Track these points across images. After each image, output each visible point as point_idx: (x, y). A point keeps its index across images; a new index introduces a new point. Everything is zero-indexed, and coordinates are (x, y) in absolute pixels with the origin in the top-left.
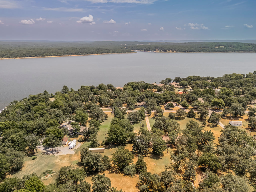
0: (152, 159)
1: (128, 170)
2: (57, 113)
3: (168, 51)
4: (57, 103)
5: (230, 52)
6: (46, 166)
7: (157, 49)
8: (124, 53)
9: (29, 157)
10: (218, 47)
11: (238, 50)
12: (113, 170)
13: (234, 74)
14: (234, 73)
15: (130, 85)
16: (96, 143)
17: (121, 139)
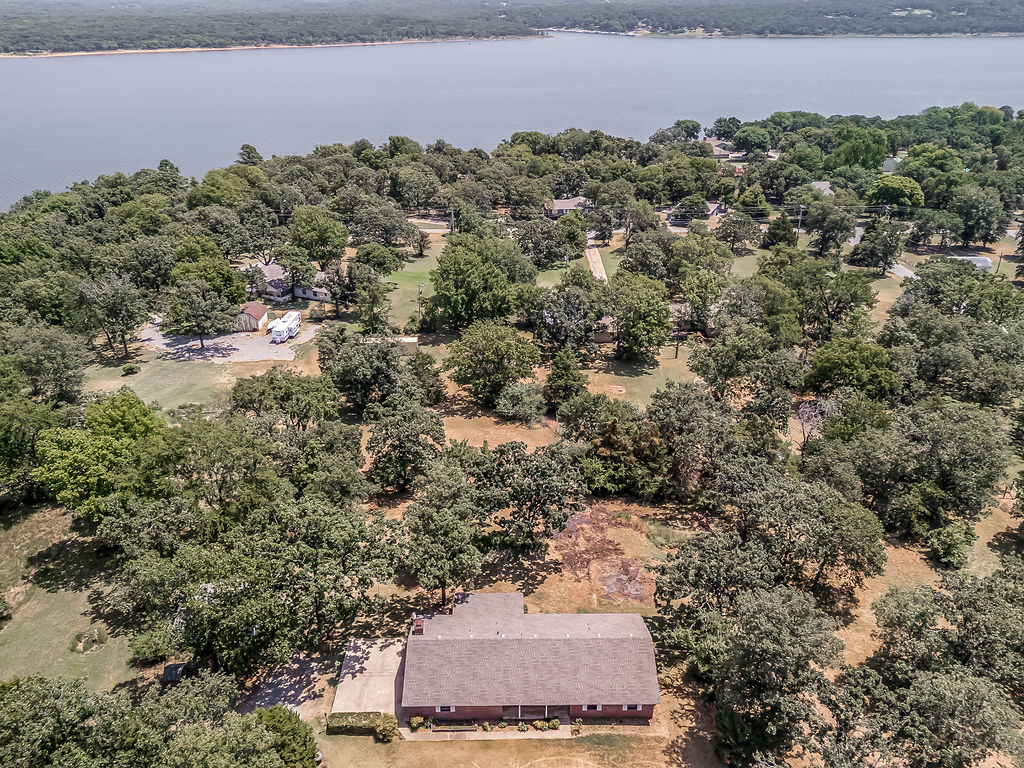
0: (611, 376)
1: (516, 400)
2: (216, 219)
3: (688, 33)
4: (213, 191)
5: (954, 34)
6: (180, 393)
7: (640, 24)
8: (497, 36)
9: (107, 368)
10: (903, 14)
11: (989, 24)
12: (455, 407)
13: (967, 107)
14: (966, 103)
15: (523, 141)
16: (382, 322)
17: (487, 304)
